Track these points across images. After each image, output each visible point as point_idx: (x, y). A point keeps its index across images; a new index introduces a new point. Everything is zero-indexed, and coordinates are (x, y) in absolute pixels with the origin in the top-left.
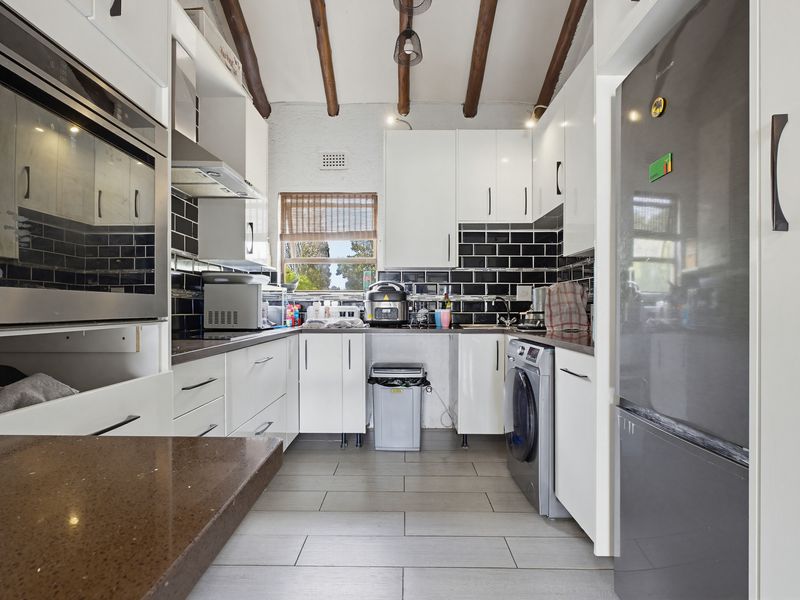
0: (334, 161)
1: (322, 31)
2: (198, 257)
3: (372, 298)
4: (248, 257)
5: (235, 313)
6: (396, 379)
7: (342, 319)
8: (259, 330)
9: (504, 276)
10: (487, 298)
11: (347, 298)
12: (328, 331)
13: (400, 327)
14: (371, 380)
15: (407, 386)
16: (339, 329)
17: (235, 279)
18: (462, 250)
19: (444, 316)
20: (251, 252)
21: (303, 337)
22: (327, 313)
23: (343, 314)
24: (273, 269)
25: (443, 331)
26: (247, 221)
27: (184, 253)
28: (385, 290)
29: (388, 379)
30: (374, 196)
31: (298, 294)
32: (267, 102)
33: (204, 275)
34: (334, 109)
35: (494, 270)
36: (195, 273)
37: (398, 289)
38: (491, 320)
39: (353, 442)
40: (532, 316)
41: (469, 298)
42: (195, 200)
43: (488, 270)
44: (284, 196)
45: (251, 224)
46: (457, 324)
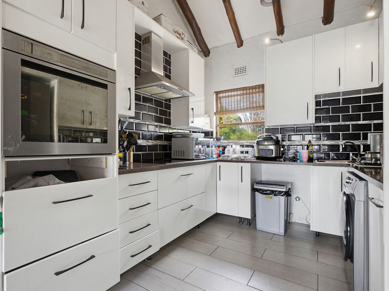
0: (241, 71)
1: (227, 4)
2: (171, 126)
3: (258, 143)
4: (191, 125)
5: (184, 151)
6: (268, 190)
7: (242, 155)
8: (193, 160)
9: (357, 127)
10: (341, 143)
11: (248, 144)
12: (231, 161)
13: (276, 160)
14: (254, 190)
15: (275, 195)
16: (238, 161)
17: (184, 136)
18: (318, 111)
19: (304, 154)
20: (193, 122)
21: (219, 164)
22: (234, 152)
23: (242, 152)
24: (212, 130)
25: (303, 164)
26: (190, 107)
27: (163, 125)
28: (267, 139)
29: (264, 190)
30: (263, 86)
31: (223, 142)
32: (208, 48)
33: (173, 134)
34: (240, 43)
35: (347, 123)
36: (169, 133)
37: (274, 138)
39: (246, 222)
40: (369, 156)
42: (169, 100)
43: (343, 123)
44: (217, 93)
45: (193, 109)
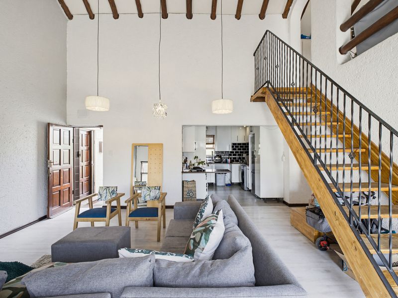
9: (241, 152)
10: (237, 157)
13: (220, 163)
18: (233, 147)
19: (229, 160)
25: (228, 163)
28: (217, 156)
37: (220, 155)
38: (238, 161)
39: (213, 184)
41: (234, 157)
43: (237, 151)
46: (232, 162)
